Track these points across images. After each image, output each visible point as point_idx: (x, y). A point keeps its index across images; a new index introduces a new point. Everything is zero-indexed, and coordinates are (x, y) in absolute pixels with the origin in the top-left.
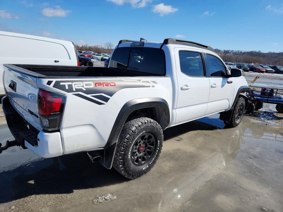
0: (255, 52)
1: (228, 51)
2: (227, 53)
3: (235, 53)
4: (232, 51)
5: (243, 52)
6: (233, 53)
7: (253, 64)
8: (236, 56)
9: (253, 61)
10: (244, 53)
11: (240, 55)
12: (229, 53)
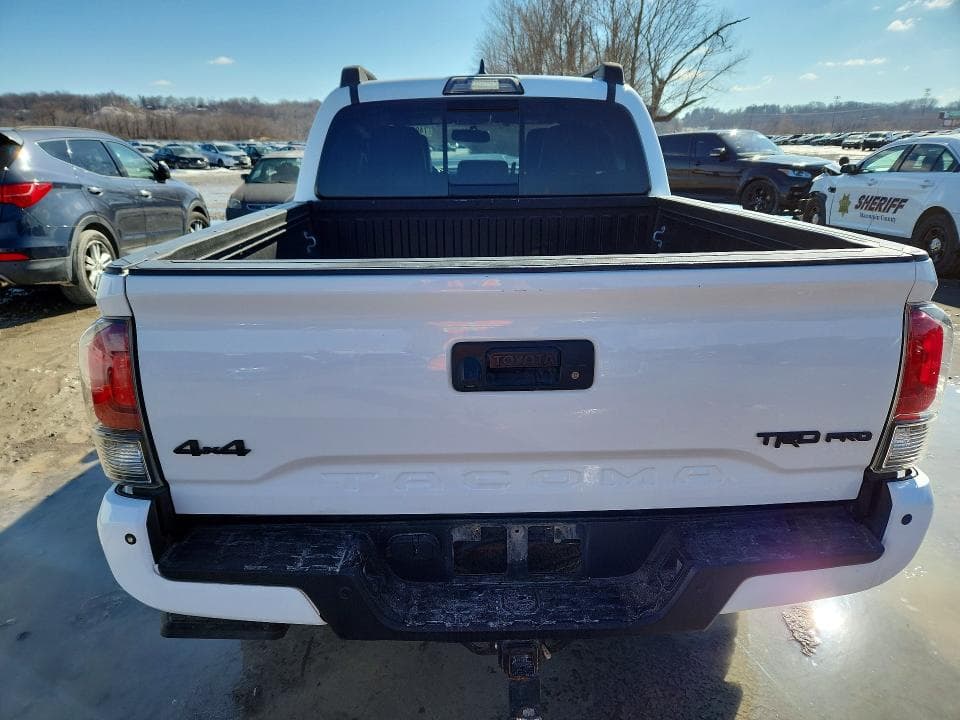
0: (244, 102)
1: (157, 100)
2: (154, 108)
3: (183, 109)
4: (170, 99)
5: (207, 104)
6: (177, 108)
7: (252, 141)
8: (188, 117)
9: (250, 133)
10: (213, 107)
11: (201, 113)
12: (160, 107)
